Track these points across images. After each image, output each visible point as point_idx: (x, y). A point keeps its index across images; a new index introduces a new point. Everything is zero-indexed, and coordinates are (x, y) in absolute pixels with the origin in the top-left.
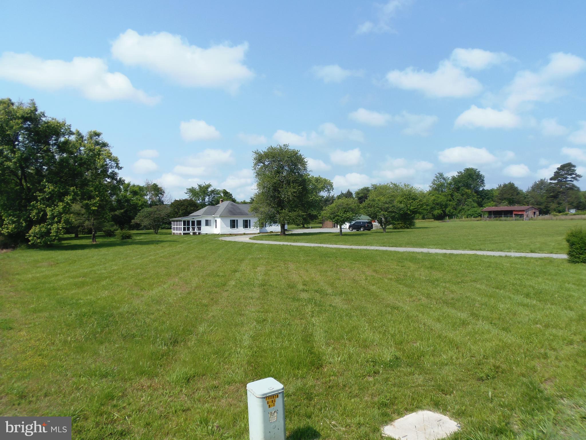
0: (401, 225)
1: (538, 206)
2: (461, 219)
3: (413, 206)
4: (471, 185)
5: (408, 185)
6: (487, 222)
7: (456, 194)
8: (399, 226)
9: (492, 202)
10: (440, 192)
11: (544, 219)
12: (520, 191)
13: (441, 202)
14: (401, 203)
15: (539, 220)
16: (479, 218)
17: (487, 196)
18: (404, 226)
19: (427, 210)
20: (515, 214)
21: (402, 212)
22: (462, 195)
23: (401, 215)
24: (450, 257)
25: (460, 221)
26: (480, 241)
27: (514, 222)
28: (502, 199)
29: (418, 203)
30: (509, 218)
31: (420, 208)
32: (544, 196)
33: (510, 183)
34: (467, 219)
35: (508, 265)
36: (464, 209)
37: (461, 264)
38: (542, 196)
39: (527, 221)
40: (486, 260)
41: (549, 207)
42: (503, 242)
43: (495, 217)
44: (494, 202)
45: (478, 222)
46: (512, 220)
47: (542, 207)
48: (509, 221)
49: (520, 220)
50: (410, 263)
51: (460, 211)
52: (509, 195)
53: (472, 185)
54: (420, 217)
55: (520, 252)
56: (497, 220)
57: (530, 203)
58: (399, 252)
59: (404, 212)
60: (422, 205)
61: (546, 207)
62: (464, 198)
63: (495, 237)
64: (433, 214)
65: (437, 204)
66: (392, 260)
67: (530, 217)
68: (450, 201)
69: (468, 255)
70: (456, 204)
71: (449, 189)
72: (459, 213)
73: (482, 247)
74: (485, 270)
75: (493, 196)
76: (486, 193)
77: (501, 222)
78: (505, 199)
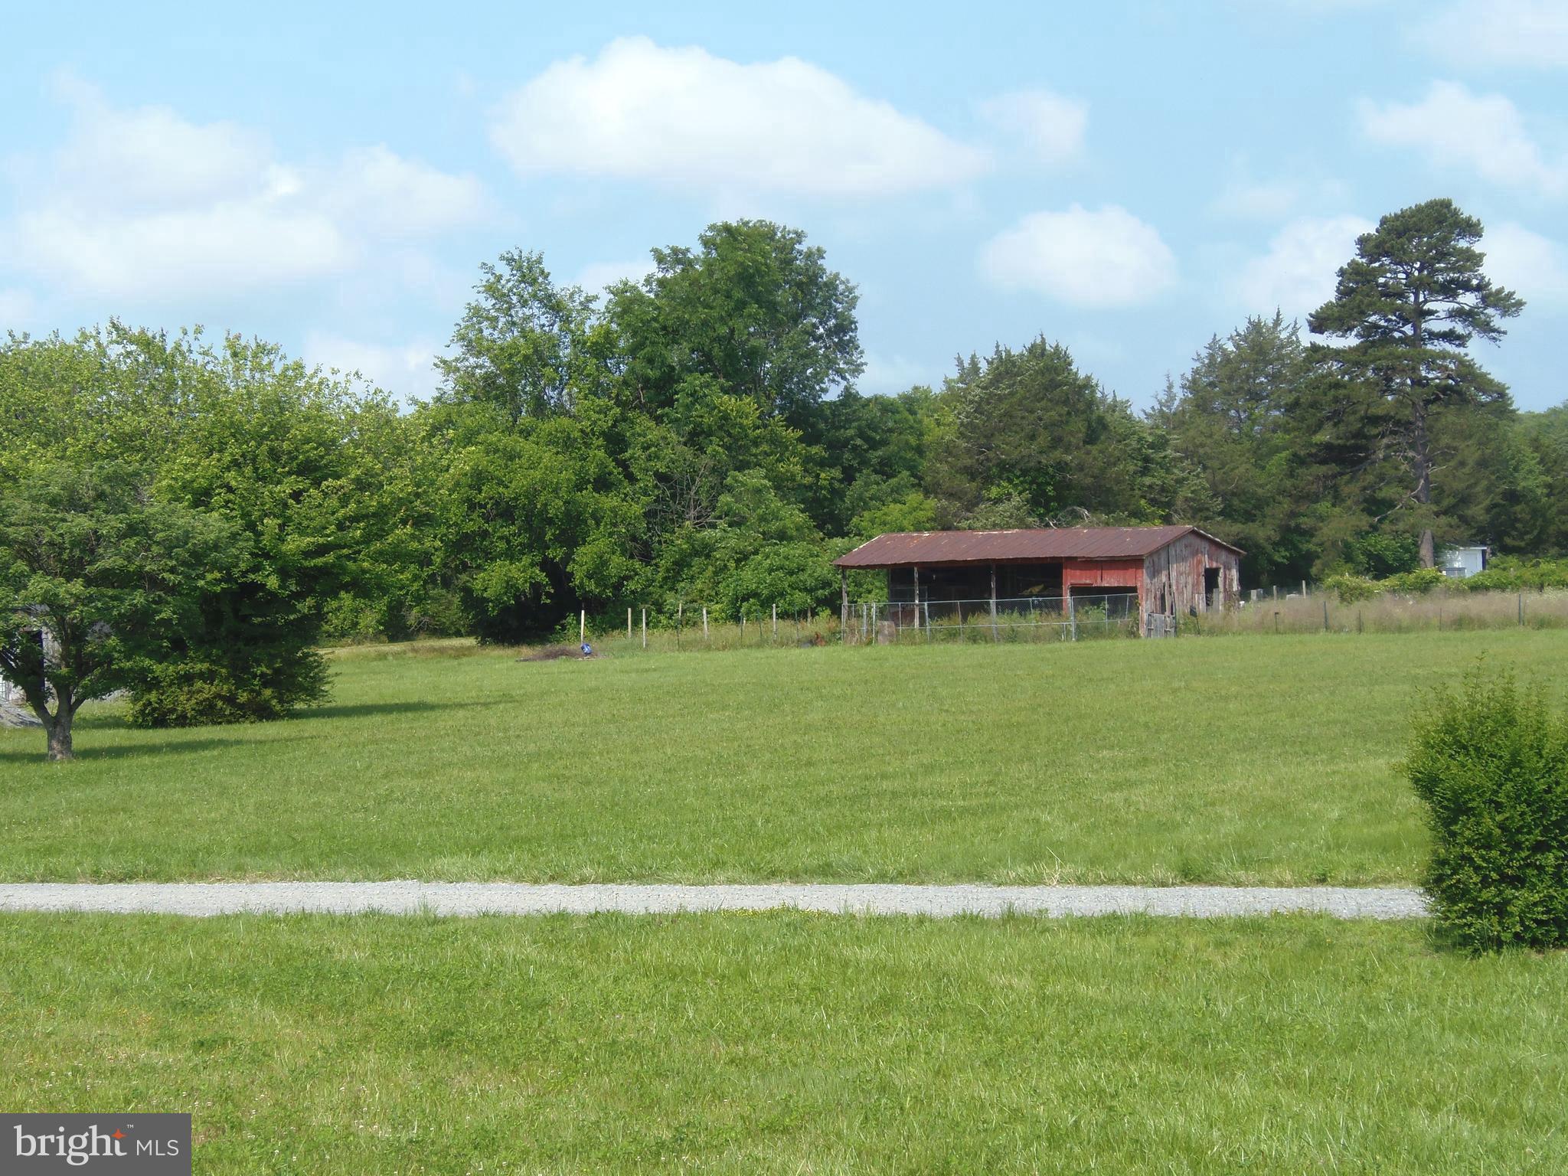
0: (207, 690)
1: (1236, 528)
2: (688, 634)
3: (302, 531)
4: (755, 356)
5: (262, 349)
6: (883, 648)
7: (645, 428)
8: (186, 703)
9: (914, 497)
10: (525, 418)
11: (1273, 627)
12: (1113, 407)
13: (532, 494)
14: (201, 499)
15: (1245, 629)
16: (822, 622)
17: (874, 445)
18: (231, 700)
19: (425, 560)
20: (1076, 590)
21: (209, 580)
22: (696, 438)
23: (208, 600)
24: (594, 945)
25: (683, 647)
26: (828, 800)
27: (1069, 647)
28: (982, 476)
29: (344, 501)
30: (1033, 621)
31: (367, 540)
32: (1278, 450)
33: (1037, 351)
34: (731, 630)
35: (1023, 984)
36: (705, 551)
37: (678, 996)
38: (1261, 454)
39: (1157, 640)
40: (865, 954)
41: (1309, 533)
42: (990, 809)
43: (938, 612)
44: (927, 493)
45: (817, 653)
46: (1057, 635)
47: (1263, 532)
48: (1036, 639)
49: (1112, 634)
50: (269, 1012)
51: (681, 564)
52: (1032, 437)
53: (764, 358)
54: (369, 619)
55: (1111, 881)
56: (952, 636)
57: (1179, 503)
58: (177, 925)
59: (228, 578)
60: (381, 515)
61: (1290, 534)
62: (705, 460)
63: (929, 769)
64: (467, 591)
65: (505, 512)
66: (117, 991)
67: (1182, 609)
68: (603, 484)
69: (730, 916)
70: (649, 515)
71: (597, 389)
72: (672, 580)
73: (837, 850)
74: (854, 1033)
75: (920, 450)
76: (872, 426)
77: (980, 650)
78: (1005, 469)
